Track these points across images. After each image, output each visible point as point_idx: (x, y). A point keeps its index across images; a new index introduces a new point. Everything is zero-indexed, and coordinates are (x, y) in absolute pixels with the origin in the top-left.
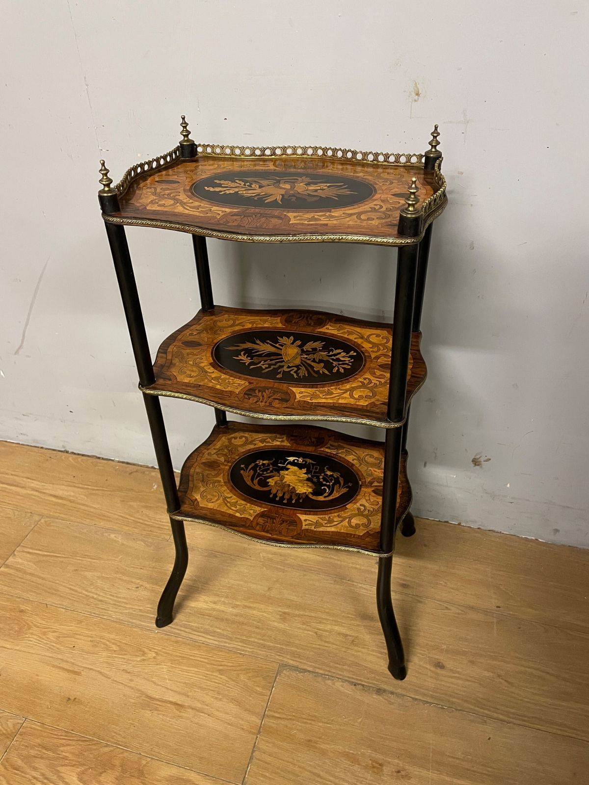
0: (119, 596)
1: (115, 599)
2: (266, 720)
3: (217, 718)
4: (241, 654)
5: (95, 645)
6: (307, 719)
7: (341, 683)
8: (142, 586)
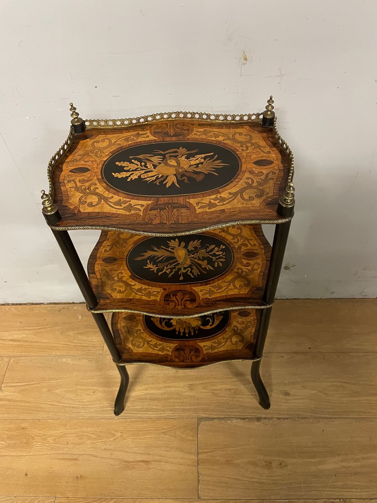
0: (84, 401)
1: (82, 403)
2: (200, 456)
4: (173, 419)
5: (81, 438)
6: (223, 448)
7: (236, 421)
8: (96, 390)
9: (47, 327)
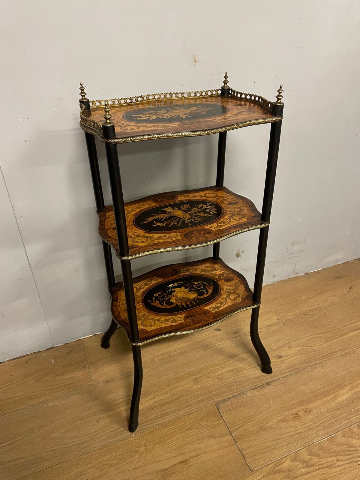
0: (90, 433)
2: (233, 434)
3: (209, 452)
4: (191, 413)
5: (101, 469)
6: (251, 419)
7: (250, 392)
8: (99, 418)
9: (17, 381)
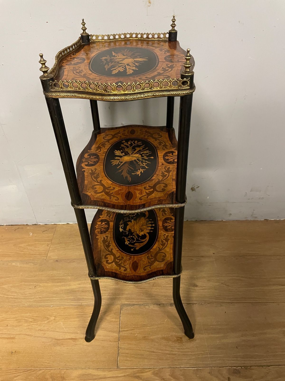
0: (26, 293)
1: (24, 295)
2: (121, 333)
5: (19, 321)
6: (141, 327)
7: (153, 306)
8: (37, 285)
9: (3, 241)
